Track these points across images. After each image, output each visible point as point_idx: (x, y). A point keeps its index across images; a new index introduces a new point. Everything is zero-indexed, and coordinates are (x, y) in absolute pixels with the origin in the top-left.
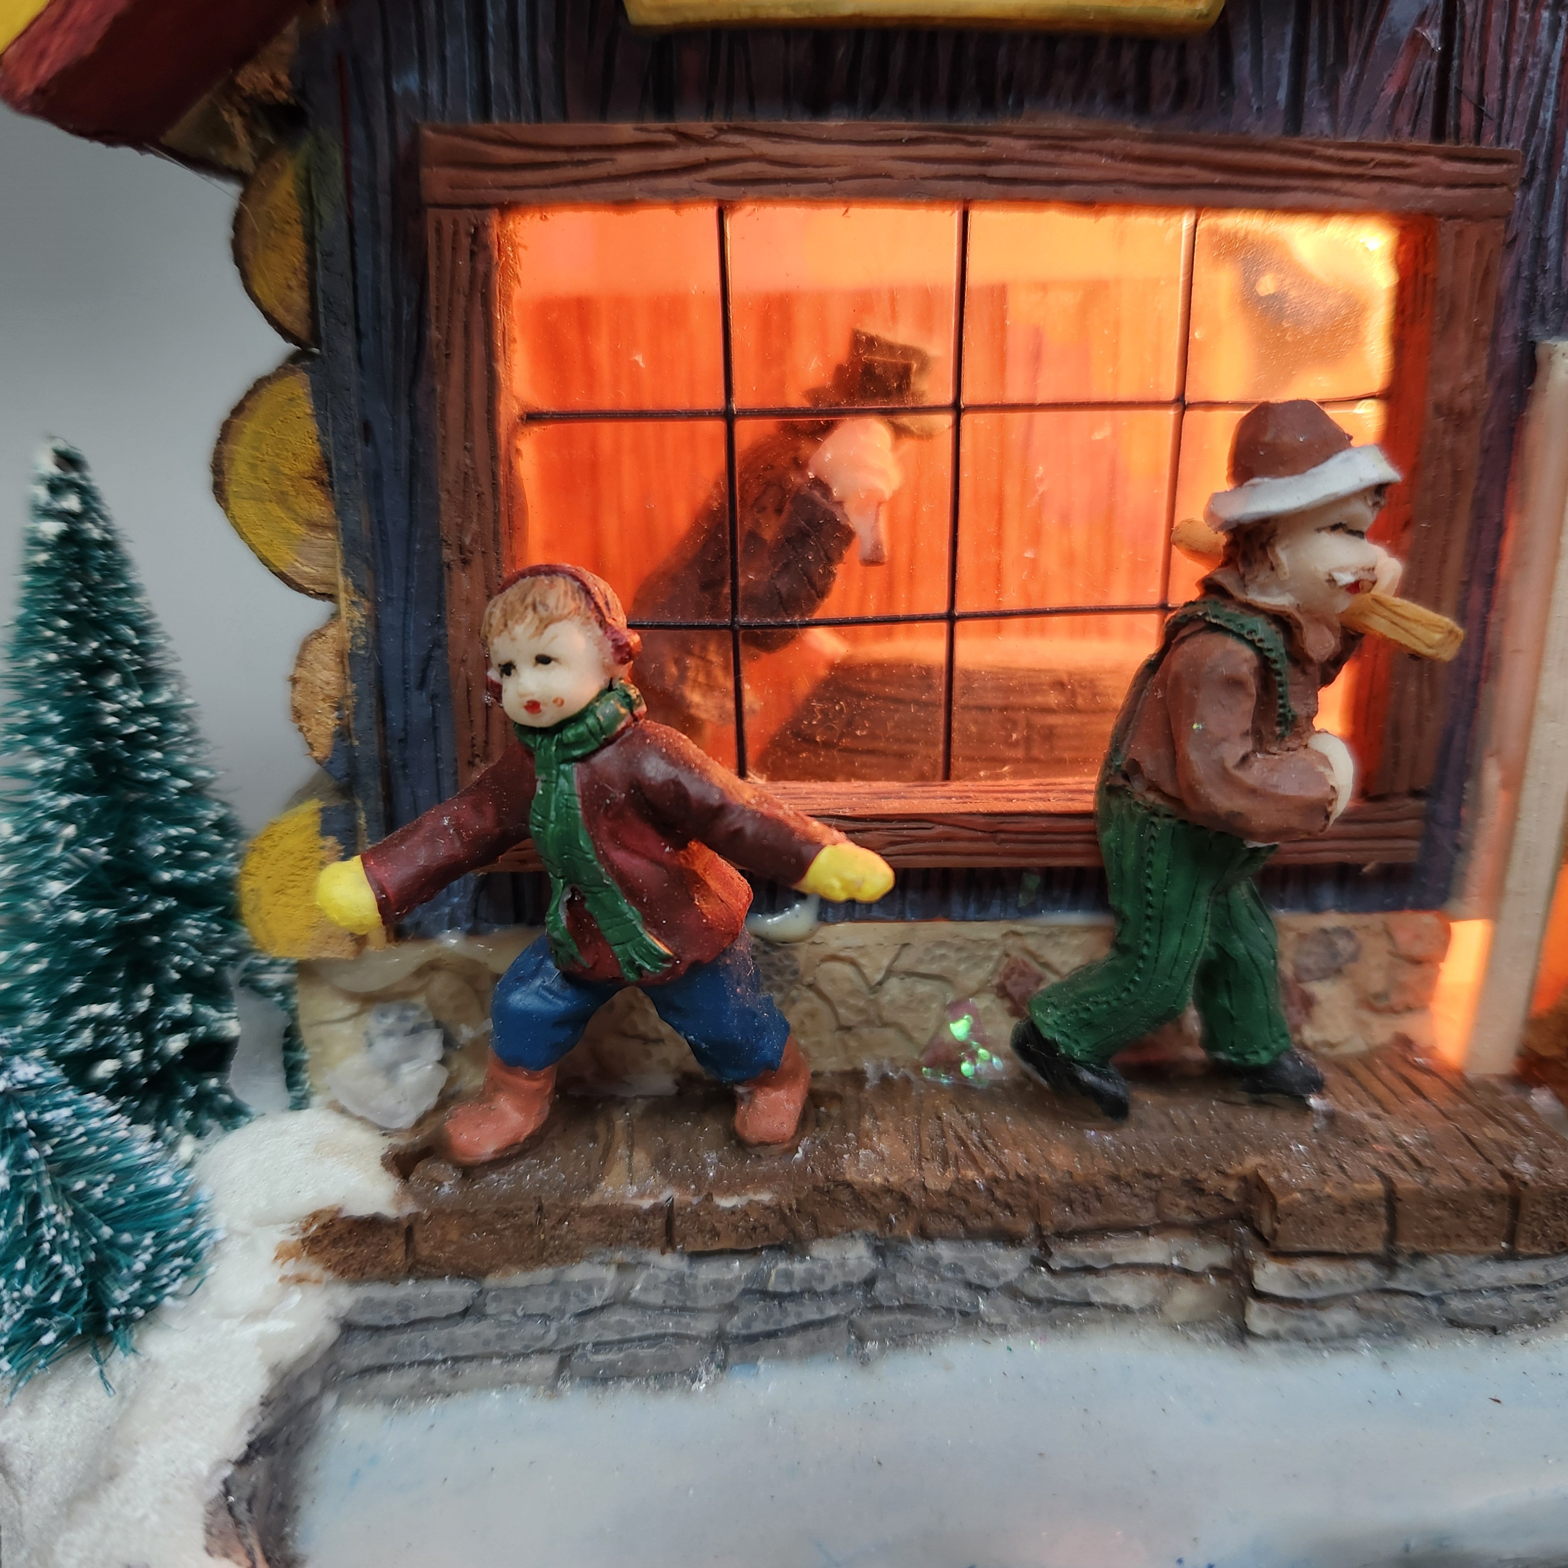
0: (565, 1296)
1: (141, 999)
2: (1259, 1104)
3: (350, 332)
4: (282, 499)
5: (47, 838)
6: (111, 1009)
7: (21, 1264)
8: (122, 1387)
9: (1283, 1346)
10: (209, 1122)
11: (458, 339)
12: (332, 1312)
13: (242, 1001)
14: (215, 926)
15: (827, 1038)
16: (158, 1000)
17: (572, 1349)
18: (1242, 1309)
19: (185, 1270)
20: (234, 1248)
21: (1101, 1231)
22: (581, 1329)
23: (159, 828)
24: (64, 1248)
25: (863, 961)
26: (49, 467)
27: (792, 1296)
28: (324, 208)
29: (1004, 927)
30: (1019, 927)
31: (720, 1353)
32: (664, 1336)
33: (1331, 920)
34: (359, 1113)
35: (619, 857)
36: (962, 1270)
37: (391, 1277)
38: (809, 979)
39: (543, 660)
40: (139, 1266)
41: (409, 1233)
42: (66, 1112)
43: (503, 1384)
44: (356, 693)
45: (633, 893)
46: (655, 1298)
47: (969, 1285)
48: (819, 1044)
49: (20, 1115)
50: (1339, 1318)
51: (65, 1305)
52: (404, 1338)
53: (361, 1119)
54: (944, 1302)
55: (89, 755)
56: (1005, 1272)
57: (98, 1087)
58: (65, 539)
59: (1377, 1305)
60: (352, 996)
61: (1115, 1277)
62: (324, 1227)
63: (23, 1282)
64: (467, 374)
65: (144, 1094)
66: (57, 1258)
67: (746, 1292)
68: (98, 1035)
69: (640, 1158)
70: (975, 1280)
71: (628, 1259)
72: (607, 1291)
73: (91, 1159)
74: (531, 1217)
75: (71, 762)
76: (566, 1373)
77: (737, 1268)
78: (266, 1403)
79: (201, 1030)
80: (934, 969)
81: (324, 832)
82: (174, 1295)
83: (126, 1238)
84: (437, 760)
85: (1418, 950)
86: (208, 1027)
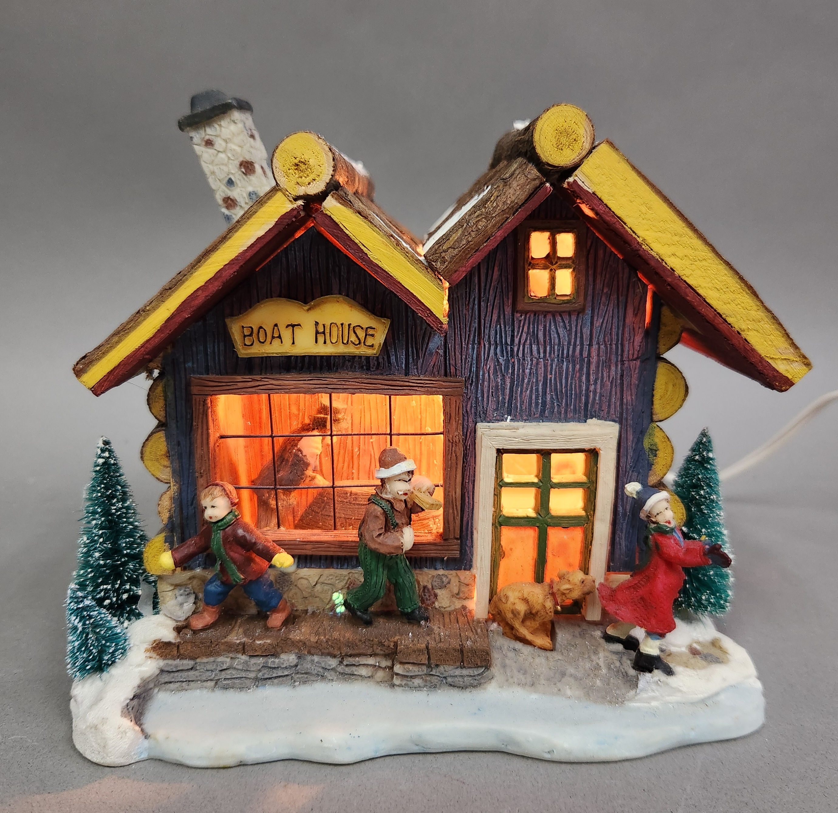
0: (217, 665)
1: (117, 584)
2: (410, 623)
3: (175, 421)
4: (157, 460)
5: (96, 542)
6: (109, 587)
7: (83, 649)
8: (105, 681)
9: (403, 688)
10: (132, 617)
11: (200, 424)
12: (158, 666)
13: (143, 585)
14: (137, 565)
15: (300, 600)
16: (121, 585)
17: (219, 680)
18: (392, 678)
19: (122, 653)
20: (135, 649)
21: (359, 655)
22: (221, 674)
23: (124, 539)
24: (94, 645)
25: (310, 579)
26: (101, 445)
27: (275, 668)
28: (169, 394)
29: (349, 571)
30: (353, 571)
31: (257, 683)
32: (243, 677)
33: (441, 572)
34: (169, 616)
35: (232, 554)
36: (321, 663)
37: (173, 658)
38: (295, 584)
39: (213, 507)
40: (111, 651)
41: (178, 647)
42: (96, 612)
43: (201, 688)
44: (174, 507)
45: (235, 563)
46: (240, 667)
47: (323, 668)
48: (297, 602)
49: (85, 613)
50: (417, 682)
51: (93, 659)
52: (176, 674)
53: (171, 618)
54: (316, 672)
55: (107, 520)
56: (332, 665)
57: (105, 607)
58: (104, 464)
59: (428, 678)
60: (172, 585)
61: (361, 668)
62: (157, 644)
63: (84, 653)
64: (202, 432)
65: (116, 610)
66: (92, 648)
67: (263, 667)
68: (105, 594)
69: (241, 630)
70: (324, 666)
71: (233, 656)
72: (228, 665)
73: (102, 624)
74: (208, 644)
75: (102, 522)
76: (217, 686)
77: (261, 660)
78: (139, 687)
79: (132, 593)
80: (329, 582)
81: (165, 542)
82: (119, 659)
83: (108, 644)
84: (196, 524)
85: (466, 582)
86: (133, 592)
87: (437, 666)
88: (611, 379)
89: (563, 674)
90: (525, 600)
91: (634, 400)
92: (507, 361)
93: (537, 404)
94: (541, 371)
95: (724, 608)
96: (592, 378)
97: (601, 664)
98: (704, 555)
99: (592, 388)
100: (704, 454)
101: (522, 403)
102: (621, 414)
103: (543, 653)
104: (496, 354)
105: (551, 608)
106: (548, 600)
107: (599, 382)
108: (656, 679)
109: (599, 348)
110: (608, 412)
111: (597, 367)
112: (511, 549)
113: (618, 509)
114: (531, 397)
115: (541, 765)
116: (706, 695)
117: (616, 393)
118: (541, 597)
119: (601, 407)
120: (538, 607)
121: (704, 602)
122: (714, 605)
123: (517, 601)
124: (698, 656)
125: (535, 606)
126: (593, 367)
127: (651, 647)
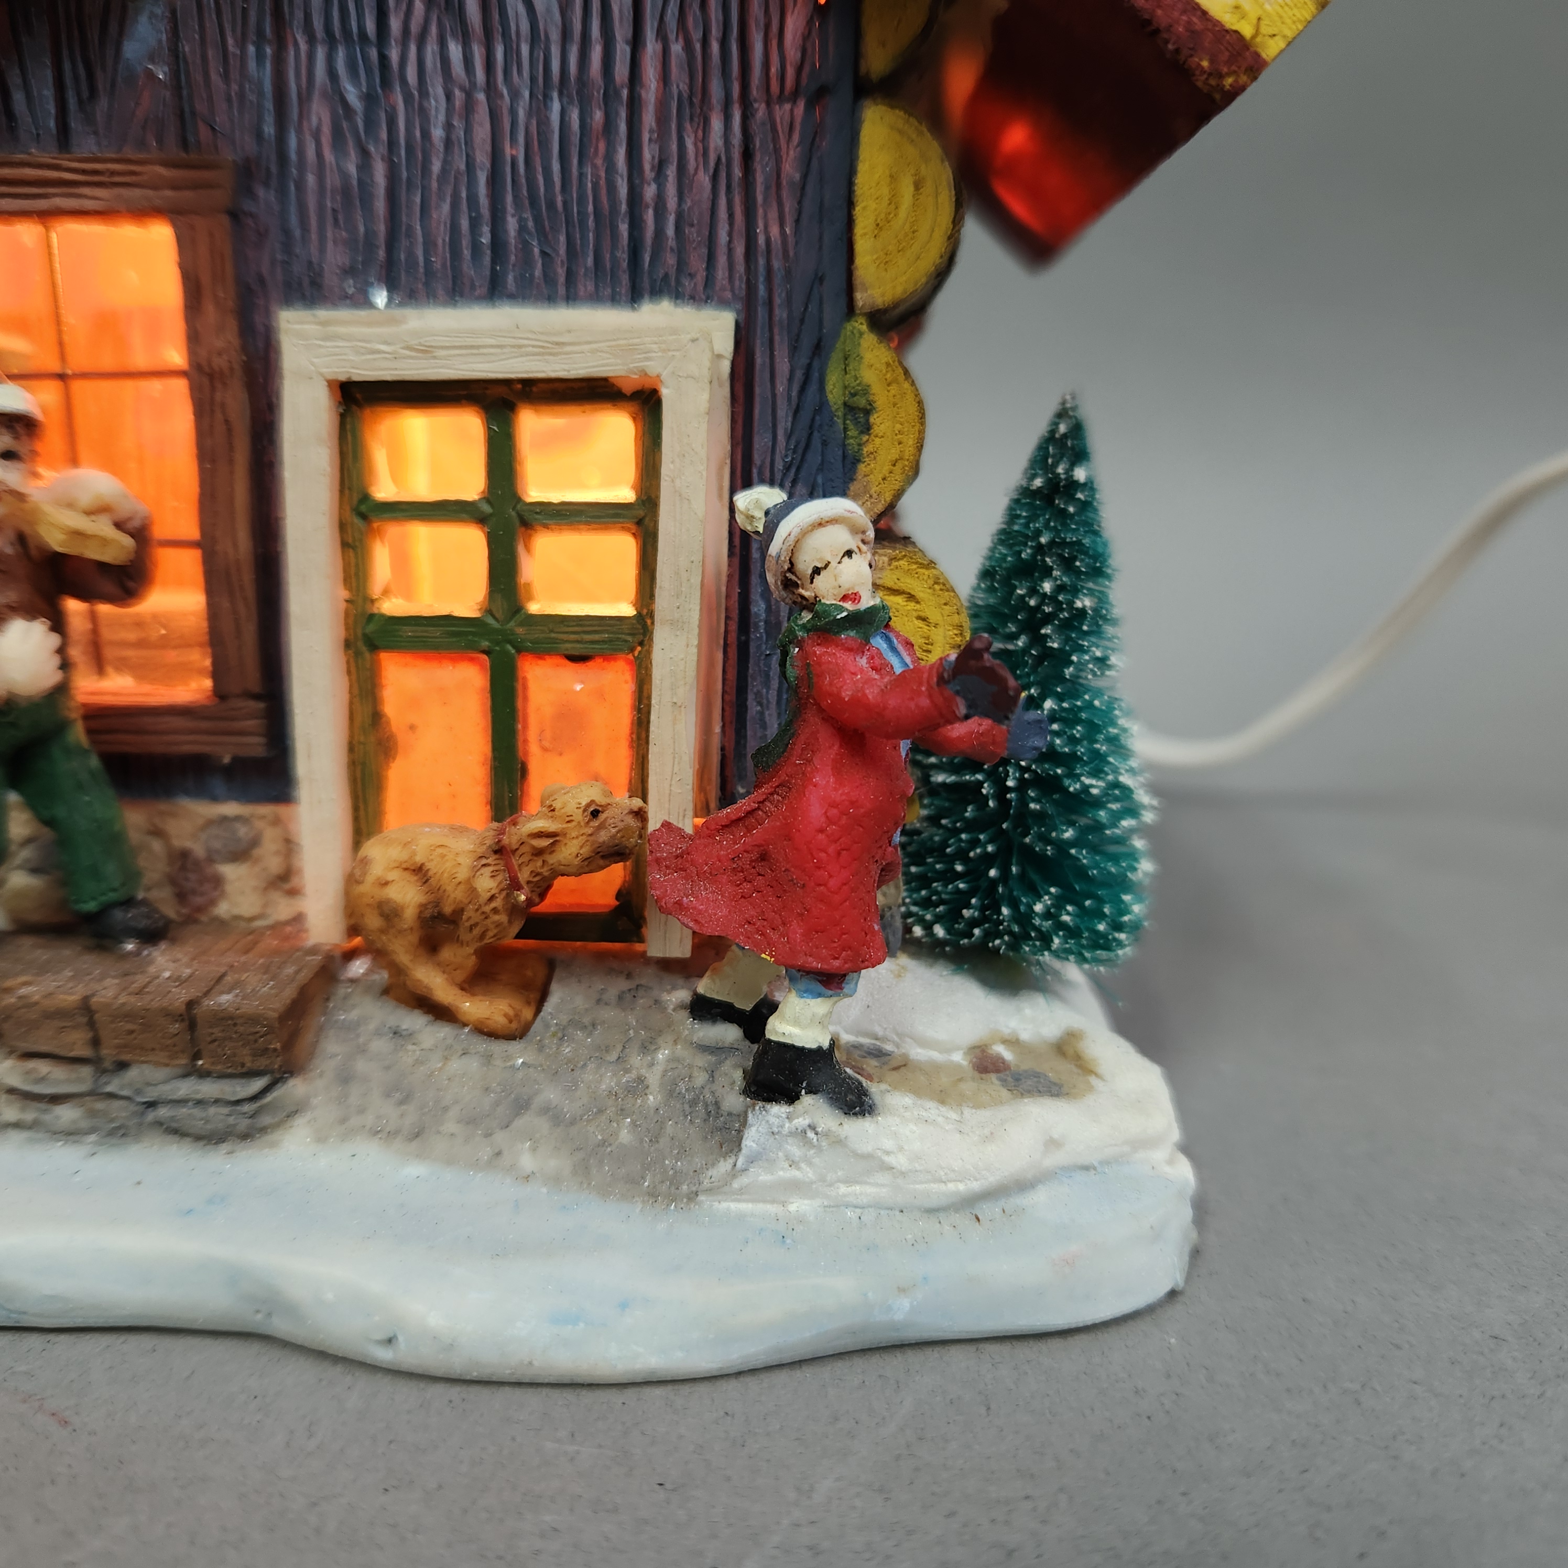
33: (230, 809)
50: (66, 1114)
59: (100, 1105)
87: (122, 1066)
88: (712, 164)
89: (521, 1106)
90: (419, 871)
91: (791, 241)
92: (370, 99)
93: (476, 247)
94: (482, 132)
95: (1107, 948)
96: (648, 154)
97: (653, 1078)
98: (938, 684)
99: (650, 192)
100: (1060, 470)
101: (429, 244)
102: (751, 288)
103: (483, 1045)
104: (332, 73)
105: (492, 898)
106: (487, 871)
107: (671, 172)
108: (801, 1122)
109: (666, 52)
110: (709, 281)
111: (662, 119)
112: (412, 728)
113: (754, 609)
114: (454, 228)
115: (363, 1382)
116: (976, 1186)
117: (731, 216)
118: (466, 861)
119: (681, 265)
120: (455, 895)
121: (1037, 921)
122: (1072, 933)
123: (393, 875)
124: (993, 1077)
125: (449, 888)
126: (649, 118)
127: (796, 1022)
